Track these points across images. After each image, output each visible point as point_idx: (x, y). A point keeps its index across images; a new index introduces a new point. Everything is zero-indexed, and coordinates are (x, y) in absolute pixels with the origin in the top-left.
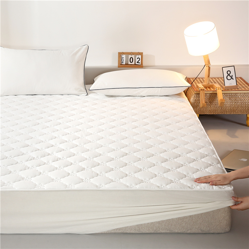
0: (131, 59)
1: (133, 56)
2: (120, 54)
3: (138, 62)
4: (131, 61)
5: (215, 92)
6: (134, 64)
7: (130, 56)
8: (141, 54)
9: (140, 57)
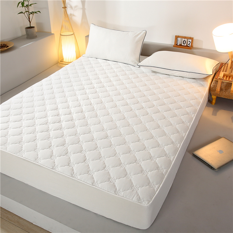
0: (184, 41)
1: (186, 40)
2: (177, 37)
3: (189, 45)
4: (184, 43)
5: (231, 82)
6: (186, 45)
7: (183, 40)
8: (192, 39)
9: (191, 41)
